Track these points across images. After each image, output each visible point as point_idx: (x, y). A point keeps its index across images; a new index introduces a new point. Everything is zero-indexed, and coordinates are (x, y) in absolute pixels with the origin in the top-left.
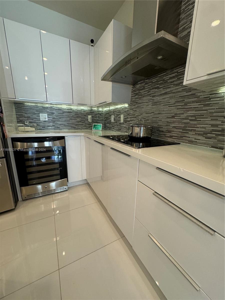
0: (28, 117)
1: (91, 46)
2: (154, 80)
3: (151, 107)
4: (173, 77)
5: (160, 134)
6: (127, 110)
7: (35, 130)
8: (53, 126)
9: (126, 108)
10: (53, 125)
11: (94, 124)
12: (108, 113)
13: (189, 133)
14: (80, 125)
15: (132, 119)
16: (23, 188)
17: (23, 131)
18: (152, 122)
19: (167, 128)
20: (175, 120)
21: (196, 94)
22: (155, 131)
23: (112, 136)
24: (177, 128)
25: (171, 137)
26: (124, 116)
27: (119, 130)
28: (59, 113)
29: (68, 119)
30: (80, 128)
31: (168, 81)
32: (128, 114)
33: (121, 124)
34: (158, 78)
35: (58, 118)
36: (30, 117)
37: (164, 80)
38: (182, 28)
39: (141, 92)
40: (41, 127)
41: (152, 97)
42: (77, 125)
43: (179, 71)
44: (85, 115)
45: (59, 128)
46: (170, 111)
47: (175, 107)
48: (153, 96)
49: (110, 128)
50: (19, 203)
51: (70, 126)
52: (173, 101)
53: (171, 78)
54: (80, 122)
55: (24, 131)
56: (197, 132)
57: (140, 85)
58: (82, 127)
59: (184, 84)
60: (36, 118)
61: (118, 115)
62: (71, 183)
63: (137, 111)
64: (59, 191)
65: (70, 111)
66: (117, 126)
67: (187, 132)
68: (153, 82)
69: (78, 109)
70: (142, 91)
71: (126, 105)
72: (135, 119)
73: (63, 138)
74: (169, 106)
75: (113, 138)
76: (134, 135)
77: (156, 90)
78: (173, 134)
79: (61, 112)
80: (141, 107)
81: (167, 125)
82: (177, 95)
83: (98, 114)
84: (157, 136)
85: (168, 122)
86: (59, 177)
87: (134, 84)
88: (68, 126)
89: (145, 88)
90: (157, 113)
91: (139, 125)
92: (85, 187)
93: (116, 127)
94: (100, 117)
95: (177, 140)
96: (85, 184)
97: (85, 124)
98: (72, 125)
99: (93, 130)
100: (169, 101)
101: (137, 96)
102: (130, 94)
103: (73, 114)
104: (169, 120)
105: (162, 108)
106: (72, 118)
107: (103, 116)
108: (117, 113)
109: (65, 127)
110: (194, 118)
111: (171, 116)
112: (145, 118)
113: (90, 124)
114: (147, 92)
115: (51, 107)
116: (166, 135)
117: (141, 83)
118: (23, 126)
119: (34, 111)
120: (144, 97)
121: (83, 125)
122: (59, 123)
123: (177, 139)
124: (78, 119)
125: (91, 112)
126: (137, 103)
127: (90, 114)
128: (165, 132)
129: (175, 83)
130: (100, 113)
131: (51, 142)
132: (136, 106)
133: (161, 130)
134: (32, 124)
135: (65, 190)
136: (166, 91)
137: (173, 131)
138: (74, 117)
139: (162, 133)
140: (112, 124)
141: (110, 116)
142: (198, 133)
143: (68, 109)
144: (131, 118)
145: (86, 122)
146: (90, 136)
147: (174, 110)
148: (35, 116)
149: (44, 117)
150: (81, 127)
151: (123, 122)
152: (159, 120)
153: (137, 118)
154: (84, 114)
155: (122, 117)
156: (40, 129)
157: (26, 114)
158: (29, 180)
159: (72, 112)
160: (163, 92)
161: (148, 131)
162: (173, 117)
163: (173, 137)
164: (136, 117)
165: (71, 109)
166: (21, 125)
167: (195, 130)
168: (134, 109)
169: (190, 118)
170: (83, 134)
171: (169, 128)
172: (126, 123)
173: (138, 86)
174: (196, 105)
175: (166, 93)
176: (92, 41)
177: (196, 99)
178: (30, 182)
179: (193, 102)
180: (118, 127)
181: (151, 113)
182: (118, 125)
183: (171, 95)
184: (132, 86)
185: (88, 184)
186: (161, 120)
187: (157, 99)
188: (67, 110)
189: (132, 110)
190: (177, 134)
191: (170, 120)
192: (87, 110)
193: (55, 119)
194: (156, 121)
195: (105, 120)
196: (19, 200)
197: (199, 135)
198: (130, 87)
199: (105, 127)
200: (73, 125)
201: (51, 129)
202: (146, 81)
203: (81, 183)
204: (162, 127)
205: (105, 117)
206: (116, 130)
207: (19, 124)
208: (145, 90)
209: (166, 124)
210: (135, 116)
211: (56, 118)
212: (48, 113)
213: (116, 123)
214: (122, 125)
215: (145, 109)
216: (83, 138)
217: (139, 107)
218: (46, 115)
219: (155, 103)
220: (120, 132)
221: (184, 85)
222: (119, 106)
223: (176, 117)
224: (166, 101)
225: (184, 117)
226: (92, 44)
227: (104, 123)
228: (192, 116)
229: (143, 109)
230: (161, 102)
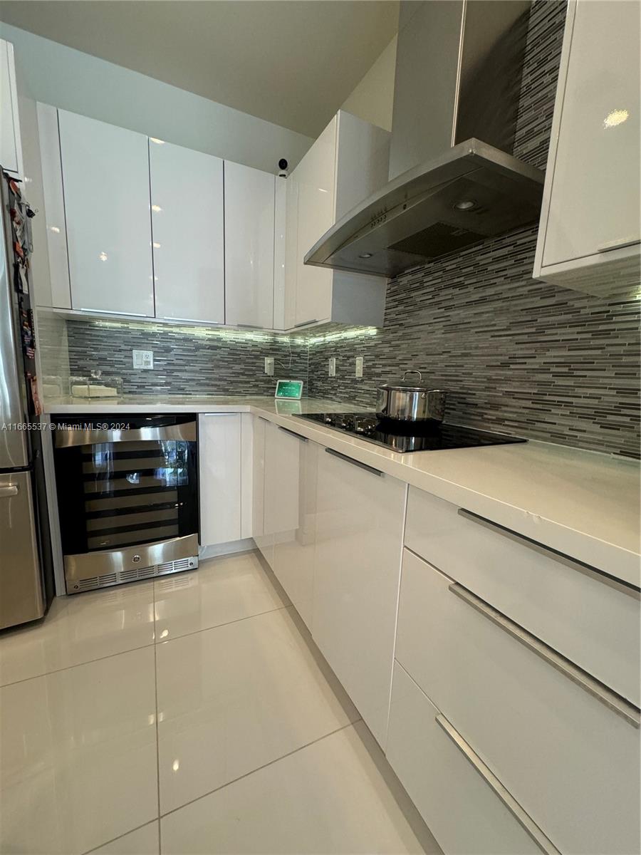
0: (100, 359)
1: (281, 176)
2: (450, 265)
3: (443, 336)
4: (504, 258)
5: (466, 413)
6: (372, 343)
7: (118, 393)
8: (167, 384)
9: (370, 338)
10: (169, 380)
11: (279, 381)
12: (322, 352)
13: (553, 411)
14: (241, 382)
15: (388, 369)
16: (72, 559)
17: (85, 397)
18: (444, 378)
19: (488, 396)
20: (510, 373)
21: (571, 303)
22: (454, 404)
23: (329, 415)
24: (516, 396)
25: (500, 421)
26: (366, 361)
27: (351, 399)
28: (184, 350)
29: (210, 365)
30: (240, 392)
31: (490, 268)
32: (377, 356)
33: (355, 381)
34: (461, 259)
35: (181, 362)
36: (105, 359)
37: (476, 265)
38: (524, 131)
39: (413, 295)
40: (132, 385)
41: (443, 310)
42: (232, 382)
43: (519, 242)
44: (256, 357)
45: (183, 389)
46: (497, 348)
47: (510, 338)
48: (448, 308)
49: (325, 393)
50: (57, 602)
51: (213, 385)
52: (503, 321)
53: (497, 260)
54: (243, 374)
55: (87, 395)
56: (575, 410)
57: (410, 277)
58: (246, 387)
59: (535, 275)
60: (121, 362)
61: (349, 357)
62: (208, 547)
63: (404, 346)
64: (174, 571)
65: (215, 344)
66: (346, 387)
67: (547, 407)
68: (448, 268)
69: (236, 340)
70: (416, 293)
71: (372, 331)
72: (397, 368)
73: (192, 418)
74: (492, 334)
75: (334, 422)
76: (393, 414)
77: (457, 291)
78: (505, 414)
79: (191, 346)
80: (412, 337)
81: (487, 389)
82: (516, 305)
83: (293, 353)
84: (460, 417)
85: (490, 379)
86: (175, 528)
87: (394, 274)
88: (208, 385)
89: (425, 285)
90: (459, 352)
91: (407, 387)
92: (249, 563)
93: (342, 389)
94: (297, 363)
95: (519, 430)
96: (248, 552)
97: (256, 381)
98: (218, 383)
99: (276, 396)
100: (494, 320)
101: (401, 308)
102: (383, 302)
103: (224, 351)
104: (491, 373)
105: (472, 339)
106: (221, 363)
107: (306, 359)
108: (346, 351)
109: (199, 388)
110: (566, 370)
111: (499, 364)
112: (425, 368)
113: (269, 382)
114: (430, 297)
115: (165, 333)
116: (485, 416)
117: (413, 273)
118: (84, 383)
119: (118, 343)
120: (420, 309)
121: (248, 382)
122: (185, 376)
123: (516, 427)
124: (237, 367)
125: (274, 349)
126: (401, 325)
127: (271, 352)
128: (482, 408)
129: (509, 272)
130: (298, 350)
131: (158, 429)
132: (400, 334)
133: (469, 400)
134: (109, 379)
135: (190, 567)
136: (484, 294)
137: (507, 406)
138: (227, 361)
139: (472, 410)
140: (332, 381)
141: (327, 359)
142: (579, 410)
143: (209, 340)
144: (384, 366)
145: (259, 375)
146: (268, 415)
147: (508, 347)
148: (119, 357)
149: (143, 359)
150: (243, 387)
151: (362, 376)
152: (463, 374)
153: (401, 366)
154: (253, 353)
155: (359, 363)
156: (130, 392)
157: (96, 349)
158: (92, 536)
159: (220, 348)
160: (475, 297)
161: (433, 404)
162: (505, 365)
163: (506, 423)
164: (397, 365)
165: (219, 340)
166: (81, 379)
167: (568, 404)
168: (393, 343)
169: (554, 369)
170: (248, 408)
171: (495, 396)
172: (370, 379)
173: (404, 280)
174: (570, 333)
175: (483, 301)
176: (283, 164)
177: (569, 316)
178: (92, 542)
179: (562, 325)
180: (347, 390)
181: (441, 354)
182: (346, 385)
183: (499, 304)
184: (387, 280)
185: (257, 552)
186: (471, 374)
187: (459, 314)
188: (208, 343)
189: (388, 345)
190: (516, 413)
191: (497, 375)
192: (262, 343)
193: (173, 364)
194: (457, 376)
195: (312, 372)
196: (58, 593)
197: (582, 416)
198: (383, 284)
199: (310, 390)
200: (222, 383)
201: (162, 392)
202: (427, 266)
203: (239, 549)
204: (474, 394)
205: (311, 361)
206: (341, 398)
207: (75, 378)
208: (425, 291)
209: (487, 385)
210: (396, 361)
211: (175, 362)
212: (156, 349)
213: (343, 378)
214: (358, 386)
215: (425, 342)
216: (248, 418)
217: (408, 337)
218: (150, 353)
219: (454, 327)
220: (352, 406)
221: (534, 277)
222: (351, 334)
223: (512, 366)
224: (483, 321)
225: (537, 367)
226: (283, 172)
227: (307, 379)
228: (559, 364)
229: (419, 343)
230: (469, 323)
